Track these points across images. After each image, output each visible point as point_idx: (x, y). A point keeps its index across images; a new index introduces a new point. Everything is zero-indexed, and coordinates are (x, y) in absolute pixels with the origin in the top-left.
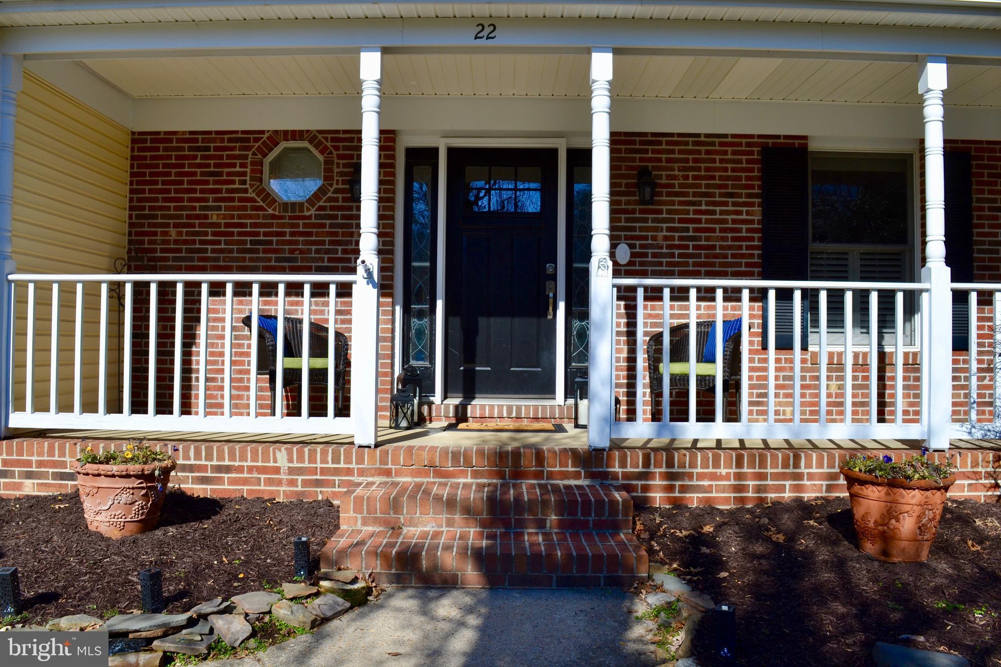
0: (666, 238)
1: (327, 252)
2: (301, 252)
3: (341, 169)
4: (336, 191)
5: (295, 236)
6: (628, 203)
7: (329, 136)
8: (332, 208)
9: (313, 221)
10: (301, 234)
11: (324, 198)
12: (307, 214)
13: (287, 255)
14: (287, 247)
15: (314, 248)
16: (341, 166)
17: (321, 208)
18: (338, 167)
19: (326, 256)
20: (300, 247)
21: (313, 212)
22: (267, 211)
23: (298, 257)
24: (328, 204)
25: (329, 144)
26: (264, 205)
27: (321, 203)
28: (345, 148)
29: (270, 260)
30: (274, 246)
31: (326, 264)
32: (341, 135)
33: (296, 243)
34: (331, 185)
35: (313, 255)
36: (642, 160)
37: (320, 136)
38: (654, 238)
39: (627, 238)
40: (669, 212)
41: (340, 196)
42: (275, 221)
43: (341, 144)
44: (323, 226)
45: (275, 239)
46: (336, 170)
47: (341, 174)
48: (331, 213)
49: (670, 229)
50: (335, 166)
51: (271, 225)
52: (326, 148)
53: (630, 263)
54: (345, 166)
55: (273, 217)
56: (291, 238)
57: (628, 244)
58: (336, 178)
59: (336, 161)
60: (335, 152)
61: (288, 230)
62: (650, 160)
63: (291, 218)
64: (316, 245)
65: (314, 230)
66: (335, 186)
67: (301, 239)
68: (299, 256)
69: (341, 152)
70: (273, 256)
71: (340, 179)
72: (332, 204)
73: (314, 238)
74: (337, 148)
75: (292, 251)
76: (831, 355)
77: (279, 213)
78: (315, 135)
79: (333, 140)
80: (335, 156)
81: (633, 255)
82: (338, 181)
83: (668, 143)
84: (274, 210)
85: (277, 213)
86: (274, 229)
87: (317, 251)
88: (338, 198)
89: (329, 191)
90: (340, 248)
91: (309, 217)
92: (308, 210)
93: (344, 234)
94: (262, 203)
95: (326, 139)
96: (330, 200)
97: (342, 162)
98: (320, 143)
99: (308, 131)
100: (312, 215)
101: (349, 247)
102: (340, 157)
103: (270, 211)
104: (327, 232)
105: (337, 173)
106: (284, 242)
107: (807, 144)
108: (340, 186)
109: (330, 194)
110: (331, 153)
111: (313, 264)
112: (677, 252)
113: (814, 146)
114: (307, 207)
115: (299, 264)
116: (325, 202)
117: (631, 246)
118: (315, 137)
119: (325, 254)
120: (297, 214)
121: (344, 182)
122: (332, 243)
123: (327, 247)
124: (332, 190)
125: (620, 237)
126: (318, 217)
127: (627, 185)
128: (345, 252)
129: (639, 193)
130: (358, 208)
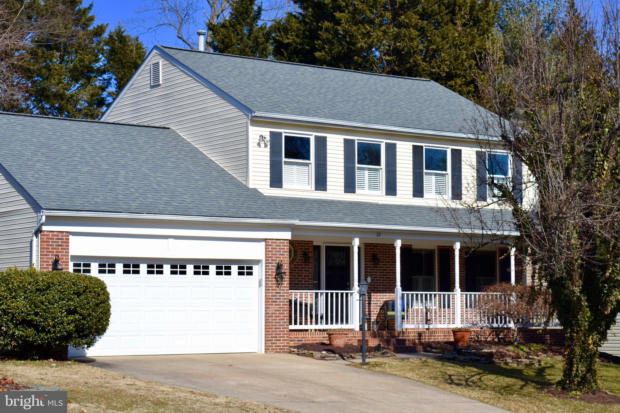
0: (379, 275)
1: (297, 278)
4: (299, 260)
8: (298, 265)
17: (295, 265)
19: (296, 280)
25: (297, 245)
27: (295, 263)
28: (301, 246)
32: (300, 242)
36: (373, 251)
38: (376, 275)
39: (370, 275)
40: (380, 267)
44: (295, 270)
47: (300, 254)
49: (380, 272)
50: (298, 252)
53: (371, 283)
54: (301, 252)
58: (298, 256)
59: (298, 250)
62: (375, 252)
66: (298, 258)
73: (293, 274)
74: (299, 246)
76: (416, 309)
78: (293, 241)
79: (298, 243)
80: (298, 248)
81: (372, 280)
83: (380, 246)
90: (300, 277)
92: (292, 265)
93: (301, 273)
95: (296, 243)
96: (298, 262)
97: (300, 250)
98: (294, 244)
101: (302, 277)
104: (297, 272)
107: (411, 247)
111: (293, 283)
112: (382, 279)
113: (413, 247)
117: (371, 277)
121: (301, 257)
122: (298, 276)
125: (368, 275)
126: (294, 268)
127: (370, 259)
128: (301, 279)
129: (373, 262)
130: (305, 265)
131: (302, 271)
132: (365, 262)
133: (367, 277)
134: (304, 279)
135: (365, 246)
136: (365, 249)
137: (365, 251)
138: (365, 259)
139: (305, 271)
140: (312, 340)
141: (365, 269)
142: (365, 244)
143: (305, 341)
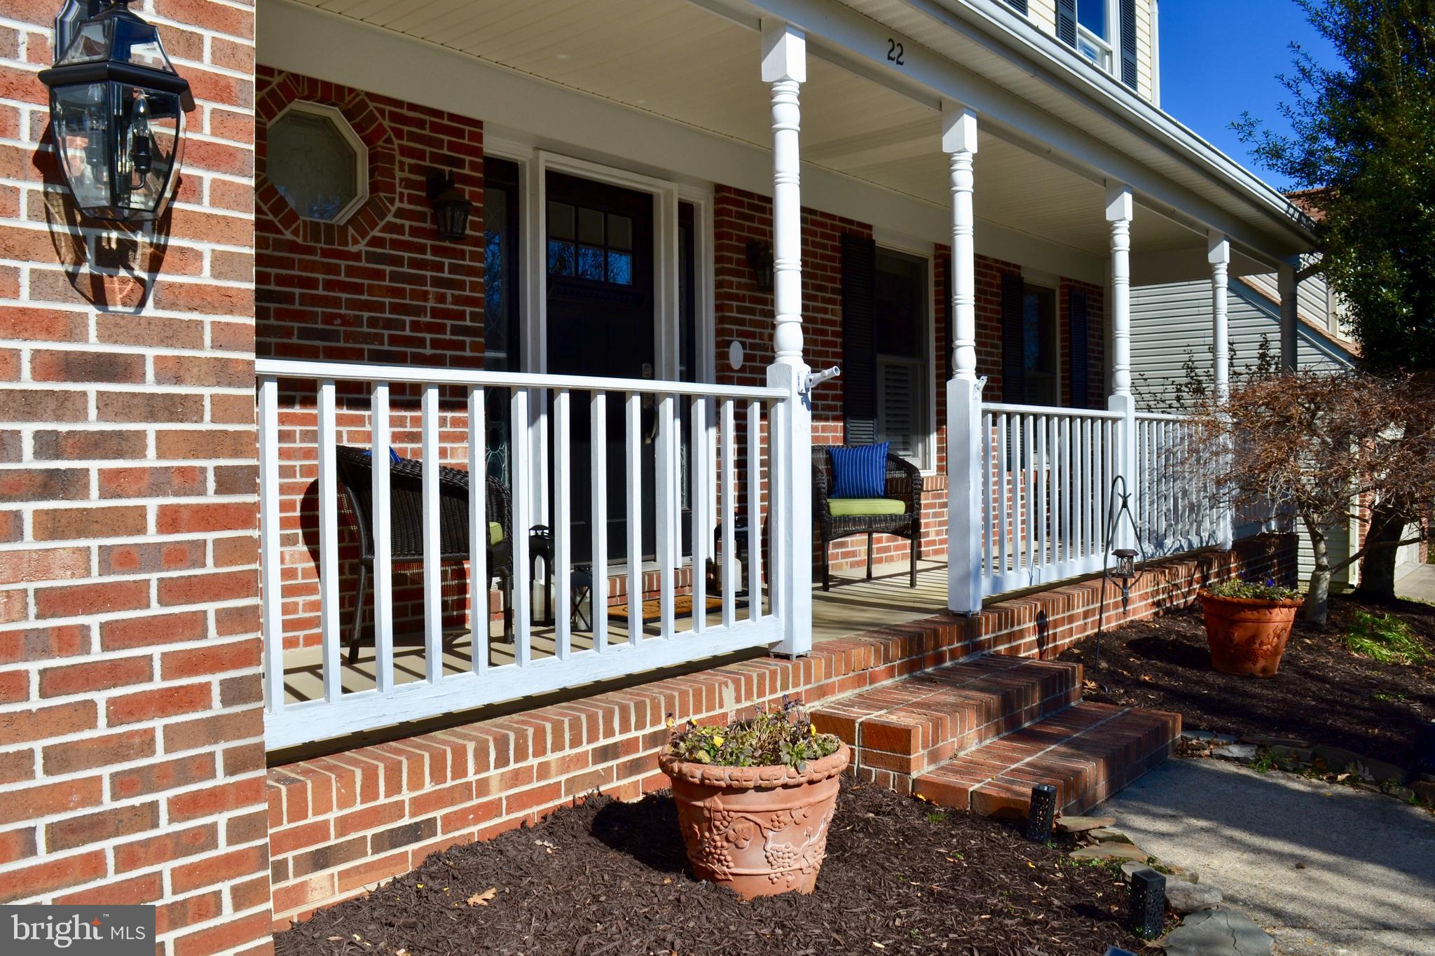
1: (389, 324)
2: (345, 321)
3: (406, 175)
4: (400, 213)
5: (334, 291)
6: (739, 286)
7: (388, 108)
8: (396, 244)
9: (363, 264)
10: (345, 287)
11: (381, 224)
12: (354, 249)
13: (320, 326)
14: (320, 310)
15: (366, 315)
16: (406, 167)
17: (376, 242)
18: (402, 170)
19: (386, 333)
20: (343, 311)
21: (362, 247)
22: (281, 233)
23: (338, 332)
24: (388, 236)
25: (386, 123)
26: (276, 221)
27: (376, 233)
28: (413, 137)
29: (288, 333)
30: (297, 306)
31: (386, 347)
32: (405, 112)
33: (336, 303)
34: (392, 201)
35: (365, 329)
36: (750, 229)
37: (372, 105)
39: (741, 334)
41: (407, 223)
42: (296, 256)
43: (406, 128)
44: (379, 275)
45: (297, 291)
46: (398, 174)
47: (408, 184)
48: (392, 252)
50: (397, 167)
51: (289, 264)
52: (381, 130)
53: (743, 369)
54: (415, 168)
55: (293, 247)
56: (326, 293)
57: (741, 342)
58: (398, 189)
59: (398, 157)
60: (396, 141)
61: (321, 277)
63: (326, 253)
64: (370, 311)
65: (366, 282)
66: (397, 204)
67: (344, 296)
68: (342, 329)
69: (405, 143)
70: (296, 325)
71: (406, 192)
72: (394, 236)
73: (365, 297)
74: (399, 133)
75: (329, 319)
77: (305, 240)
78: (363, 100)
79: (394, 117)
80: (396, 147)
81: (747, 358)
82: (402, 195)
84: (296, 233)
85: (300, 240)
86: (296, 273)
87: (372, 323)
88: (403, 226)
89: (389, 211)
90: (408, 319)
91: (357, 256)
92: (355, 242)
93: (414, 295)
94: (270, 217)
95: (382, 112)
96: (390, 228)
97: (408, 161)
98: (372, 118)
99: (351, 90)
100: (361, 251)
101: (422, 319)
102: (405, 151)
103: (288, 235)
104: (387, 287)
105: (401, 180)
106: (315, 300)
107: (871, 235)
108: (406, 206)
109: (390, 218)
110: (389, 141)
111: (366, 347)
113: (882, 240)
114: (354, 238)
115: (342, 344)
116: (382, 230)
117: (744, 345)
118: (362, 106)
119: (384, 328)
120: (336, 247)
121: (412, 200)
122: (395, 308)
123: (387, 315)
124: (393, 209)
125: (730, 333)
126: (372, 257)
127: (739, 262)
128: (416, 326)
129: (751, 276)
130: (436, 251)
131: (421, 280)
132: (718, 272)
133: (728, 344)
134: (430, 328)
135: (718, 201)
136: (718, 212)
137: (718, 224)
138: (718, 260)
139: (437, 282)
140: (517, 802)
141: (718, 308)
142: (719, 188)
143: (449, 823)
